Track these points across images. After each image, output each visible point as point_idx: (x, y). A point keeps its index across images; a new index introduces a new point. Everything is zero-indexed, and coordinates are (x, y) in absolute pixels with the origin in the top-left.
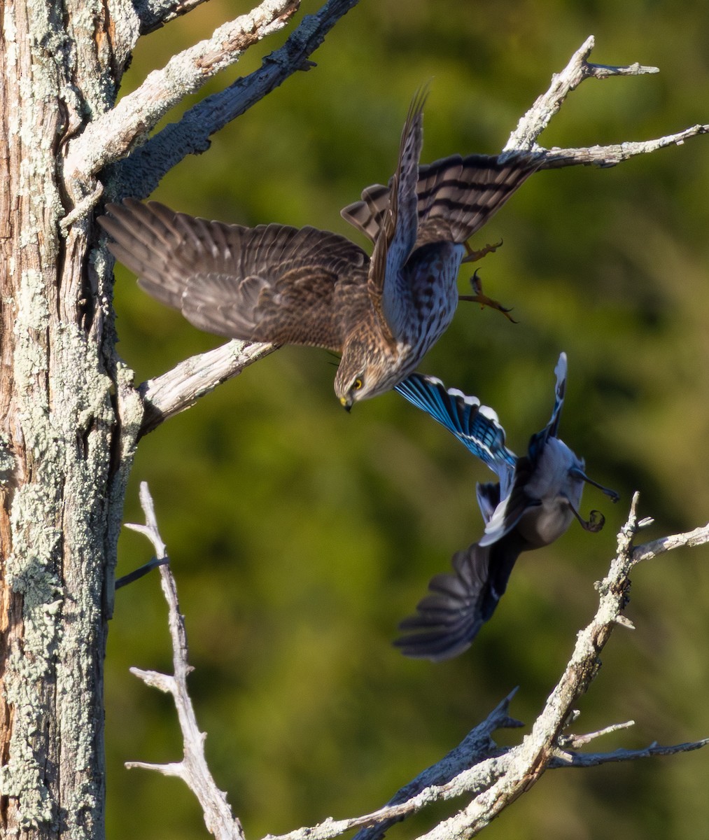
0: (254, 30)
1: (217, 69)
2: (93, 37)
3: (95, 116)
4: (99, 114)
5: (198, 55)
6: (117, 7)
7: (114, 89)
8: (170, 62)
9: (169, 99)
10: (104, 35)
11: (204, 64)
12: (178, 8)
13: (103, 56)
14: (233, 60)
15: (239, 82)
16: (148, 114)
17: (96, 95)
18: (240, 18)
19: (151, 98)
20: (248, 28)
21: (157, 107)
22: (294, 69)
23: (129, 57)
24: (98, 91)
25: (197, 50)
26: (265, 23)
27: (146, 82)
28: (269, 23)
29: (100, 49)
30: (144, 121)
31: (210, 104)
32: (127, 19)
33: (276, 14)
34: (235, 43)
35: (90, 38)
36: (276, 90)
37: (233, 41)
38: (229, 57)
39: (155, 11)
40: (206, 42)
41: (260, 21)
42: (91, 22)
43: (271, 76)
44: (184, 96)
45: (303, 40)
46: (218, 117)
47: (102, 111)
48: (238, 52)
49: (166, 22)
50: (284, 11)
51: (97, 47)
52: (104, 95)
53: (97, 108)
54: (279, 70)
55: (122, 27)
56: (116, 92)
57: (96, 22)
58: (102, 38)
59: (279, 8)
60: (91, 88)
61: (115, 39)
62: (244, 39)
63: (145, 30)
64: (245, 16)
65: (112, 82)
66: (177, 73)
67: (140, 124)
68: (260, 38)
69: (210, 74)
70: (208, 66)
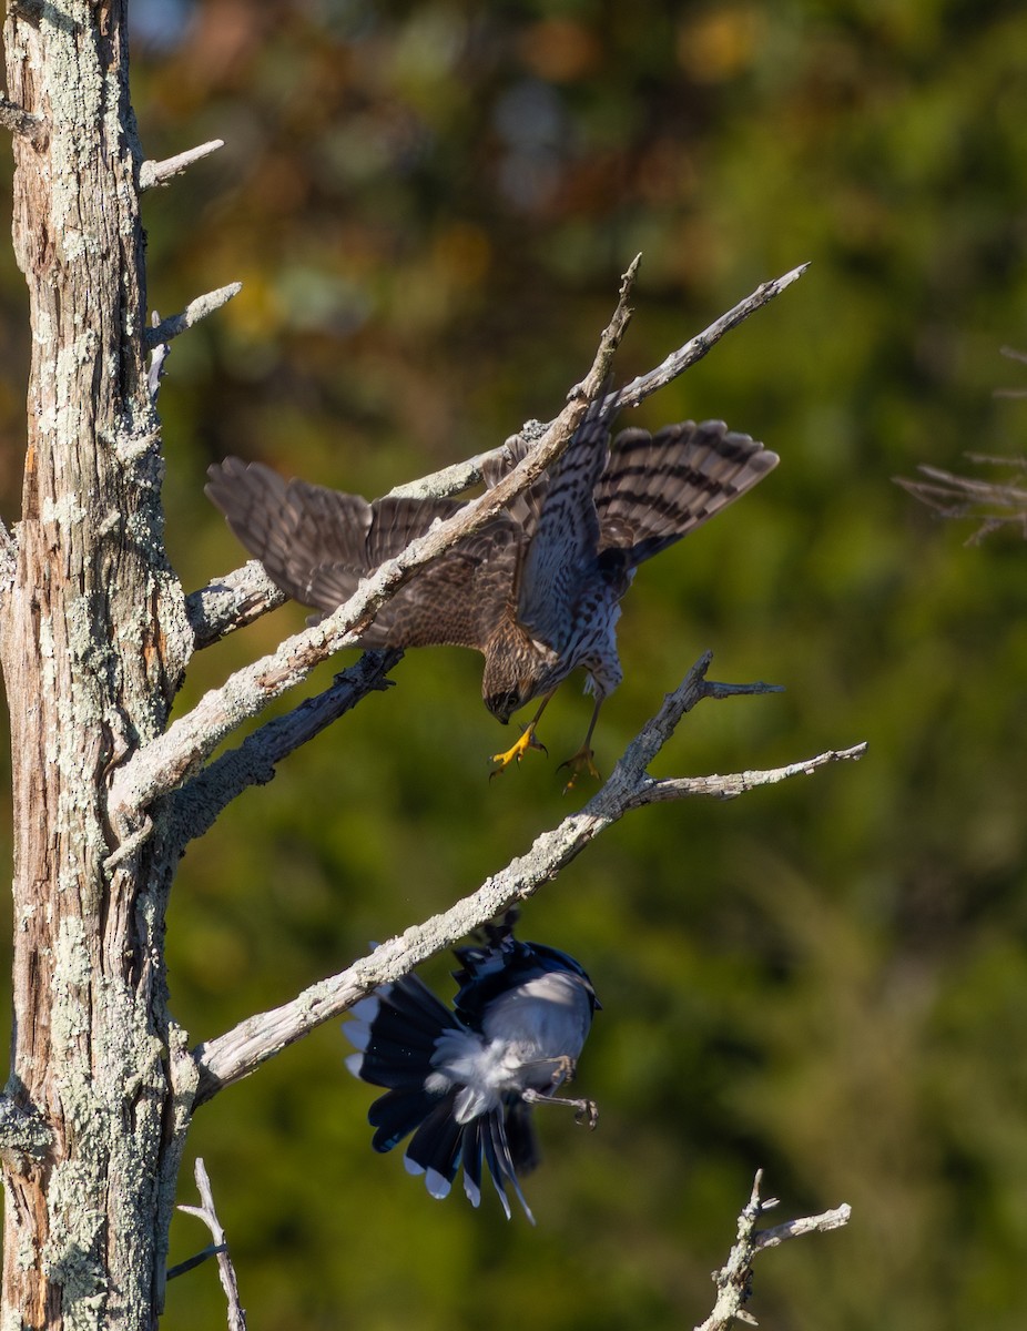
0: (324, 644)
1: (282, 689)
2: (142, 652)
3: (144, 742)
4: (148, 739)
5: (261, 673)
6: (169, 619)
7: (164, 711)
8: (229, 681)
9: (227, 722)
10: (153, 650)
11: (267, 683)
12: (238, 619)
13: (152, 673)
14: (300, 678)
15: (307, 704)
16: (204, 739)
17: (144, 718)
18: (308, 630)
19: (207, 721)
20: (316, 642)
21: (214, 732)
22: (369, 689)
23: (182, 675)
24: (147, 714)
25: (259, 667)
26: (336, 636)
27: (201, 703)
28: (340, 637)
29: (149, 666)
30: (200, 748)
31: (274, 728)
32: (180, 631)
33: (349, 626)
34: (302, 659)
35: (138, 653)
36: (349, 712)
37: (300, 656)
38: (295, 675)
39: (212, 623)
40: (269, 657)
41: (331, 634)
42: (139, 635)
43: (343, 697)
44: (244, 719)
45: (380, 656)
46: (283, 743)
47: (151, 737)
48: (306, 669)
49: (224, 634)
50: (358, 622)
51: (146, 663)
52: (153, 718)
53: (145, 732)
54: (352, 689)
55: (175, 641)
56: (167, 715)
57: (144, 636)
58: (151, 654)
59: (352, 619)
60: (139, 710)
61: (166, 654)
62: (313, 655)
63: (200, 644)
64: (314, 628)
65: (163, 703)
66: (237, 693)
67: (195, 751)
68: (330, 653)
69: (274, 694)
70: (272, 686)
